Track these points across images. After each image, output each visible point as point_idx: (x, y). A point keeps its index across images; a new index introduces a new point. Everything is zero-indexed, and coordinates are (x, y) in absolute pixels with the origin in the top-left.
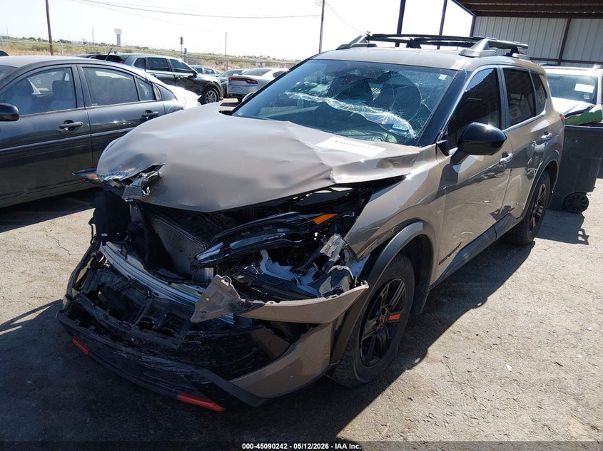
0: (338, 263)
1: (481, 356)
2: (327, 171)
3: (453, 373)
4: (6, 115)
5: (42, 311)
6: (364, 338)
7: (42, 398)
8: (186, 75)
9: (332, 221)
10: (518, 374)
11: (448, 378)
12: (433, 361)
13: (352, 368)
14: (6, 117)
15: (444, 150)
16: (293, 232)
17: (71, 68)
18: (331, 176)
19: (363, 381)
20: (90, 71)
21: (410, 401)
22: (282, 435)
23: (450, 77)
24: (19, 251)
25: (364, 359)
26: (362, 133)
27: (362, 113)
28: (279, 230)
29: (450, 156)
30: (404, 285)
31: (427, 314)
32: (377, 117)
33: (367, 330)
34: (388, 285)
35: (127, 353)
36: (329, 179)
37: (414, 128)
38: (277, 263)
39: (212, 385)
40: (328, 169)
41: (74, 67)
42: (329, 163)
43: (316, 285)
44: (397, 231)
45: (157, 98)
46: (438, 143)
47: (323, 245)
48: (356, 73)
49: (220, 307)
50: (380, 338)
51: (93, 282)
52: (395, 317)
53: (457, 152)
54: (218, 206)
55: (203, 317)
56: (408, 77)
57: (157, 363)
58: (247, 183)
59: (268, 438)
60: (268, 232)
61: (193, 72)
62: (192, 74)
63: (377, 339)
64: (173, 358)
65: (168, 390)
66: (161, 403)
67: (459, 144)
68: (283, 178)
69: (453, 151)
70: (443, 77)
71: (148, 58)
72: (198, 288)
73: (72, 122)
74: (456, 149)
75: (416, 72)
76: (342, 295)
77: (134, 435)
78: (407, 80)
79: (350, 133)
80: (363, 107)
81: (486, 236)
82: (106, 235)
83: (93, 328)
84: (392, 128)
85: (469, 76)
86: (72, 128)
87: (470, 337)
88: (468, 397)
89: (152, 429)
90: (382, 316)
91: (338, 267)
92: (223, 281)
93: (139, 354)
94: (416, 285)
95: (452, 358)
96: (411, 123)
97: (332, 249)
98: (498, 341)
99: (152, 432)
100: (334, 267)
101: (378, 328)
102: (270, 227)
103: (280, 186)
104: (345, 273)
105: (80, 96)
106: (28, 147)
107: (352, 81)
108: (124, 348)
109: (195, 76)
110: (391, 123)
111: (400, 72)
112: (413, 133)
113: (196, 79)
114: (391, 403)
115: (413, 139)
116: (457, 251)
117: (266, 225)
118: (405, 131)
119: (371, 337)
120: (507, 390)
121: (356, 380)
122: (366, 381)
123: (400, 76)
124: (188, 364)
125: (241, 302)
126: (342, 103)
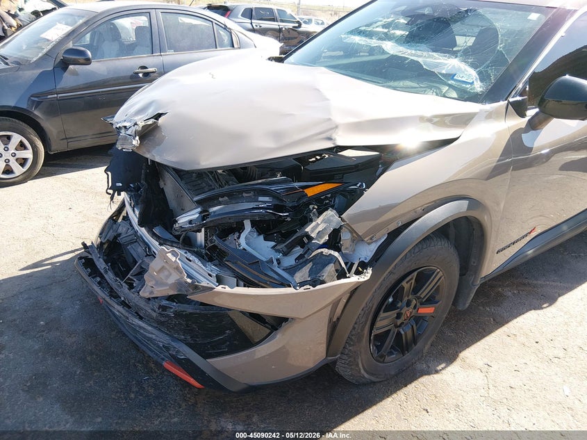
0: (324, 245)
1: (534, 370)
2: (332, 129)
3: (491, 386)
4: (81, 59)
5: (79, 252)
6: (375, 332)
7: (47, 341)
8: (291, 25)
9: (334, 193)
10: (577, 402)
11: (483, 392)
12: (471, 367)
13: (357, 365)
14: (82, 61)
15: (519, 109)
16: (277, 203)
17: (149, 13)
18: (334, 136)
19: (373, 379)
20: (169, 16)
21: (425, 412)
22: (262, 426)
23: (544, 17)
24: (85, 192)
25: (376, 355)
26: (416, 85)
27: (420, 60)
28: (261, 199)
29: (527, 119)
30: (441, 274)
31: (481, 308)
32: (437, 65)
33: (379, 324)
34: (415, 273)
35: (118, 311)
36: (330, 139)
37: (482, 80)
38: (262, 237)
39: (188, 360)
40: (334, 126)
41: (153, 13)
42: (338, 119)
43: (292, 270)
44: (427, 210)
45: (235, 46)
46: (511, 100)
47: (311, 221)
48: (426, 11)
49: (166, 284)
50: (403, 333)
51: (111, 231)
52: (427, 310)
53: (537, 114)
54: (199, 164)
55: (152, 292)
56: (488, 16)
57: (140, 327)
58: (237, 137)
59: (246, 427)
60: (250, 200)
61: (298, 22)
62: (297, 25)
63: (399, 334)
64: (153, 324)
65: (157, 355)
66: (153, 365)
67: (541, 104)
68: (277, 135)
69: (531, 113)
70: (534, 16)
71: (255, 8)
72: (186, 253)
73: (147, 68)
74: (537, 110)
75: (500, 10)
76: (318, 287)
77: (113, 396)
78: (488, 20)
79: (401, 84)
80: (425, 54)
81: (565, 228)
82: (121, 185)
83: (98, 279)
84: (453, 79)
85: (572, 15)
86: (146, 74)
87: (526, 344)
88: (501, 421)
89: (133, 392)
90: (406, 308)
91: (325, 251)
92: (169, 255)
93: (127, 314)
94: (461, 275)
95: (495, 367)
96: (480, 73)
97: (320, 228)
98: (561, 354)
99: (132, 396)
100: (319, 251)
101: (399, 322)
102: (251, 194)
103: (271, 145)
104: (331, 259)
105: (156, 41)
106: (102, 92)
107: (419, 22)
108: (116, 306)
109: (300, 26)
110: (453, 72)
111: (480, 11)
112: (478, 87)
113: (300, 29)
114: (401, 411)
115: (477, 94)
116: (528, 238)
117: (247, 191)
118: (469, 83)
119: (389, 331)
120: (555, 419)
121: (364, 377)
122: (378, 380)
123: (479, 14)
124: (167, 334)
125: (186, 282)
126: (401, 48)
